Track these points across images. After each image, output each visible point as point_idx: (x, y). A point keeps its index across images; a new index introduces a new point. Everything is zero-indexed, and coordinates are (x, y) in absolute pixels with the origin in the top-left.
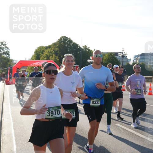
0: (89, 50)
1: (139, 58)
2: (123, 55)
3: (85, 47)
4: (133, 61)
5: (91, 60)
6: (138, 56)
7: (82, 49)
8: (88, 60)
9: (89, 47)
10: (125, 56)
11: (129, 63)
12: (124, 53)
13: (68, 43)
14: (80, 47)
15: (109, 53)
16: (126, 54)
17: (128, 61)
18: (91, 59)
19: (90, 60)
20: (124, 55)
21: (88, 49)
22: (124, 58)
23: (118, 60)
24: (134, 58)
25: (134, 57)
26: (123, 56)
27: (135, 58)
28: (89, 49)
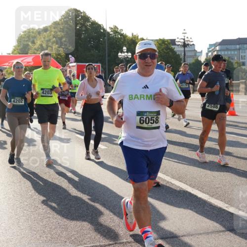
0: (122, 35)
1: (218, 48)
2: (184, 43)
3: (115, 30)
4: (207, 54)
5: (126, 54)
6: (215, 45)
7: (108, 33)
8: (120, 54)
9: (122, 30)
10: (188, 45)
11: (199, 59)
12: (186, 39)
13: (82, 22)
14: (104, 29)
15: (160, 40)
16: (191, 40)
17: (197, 54)
18: (124, 52)
19: (123, 54)
20: (186, 42)
21: (119, 33)
22: (186, 49)
23: (178, 53)
24: (208, 49)
25: (208, 46)
26: (185, 45)
27: (210, 49)
28: (122, 33)
